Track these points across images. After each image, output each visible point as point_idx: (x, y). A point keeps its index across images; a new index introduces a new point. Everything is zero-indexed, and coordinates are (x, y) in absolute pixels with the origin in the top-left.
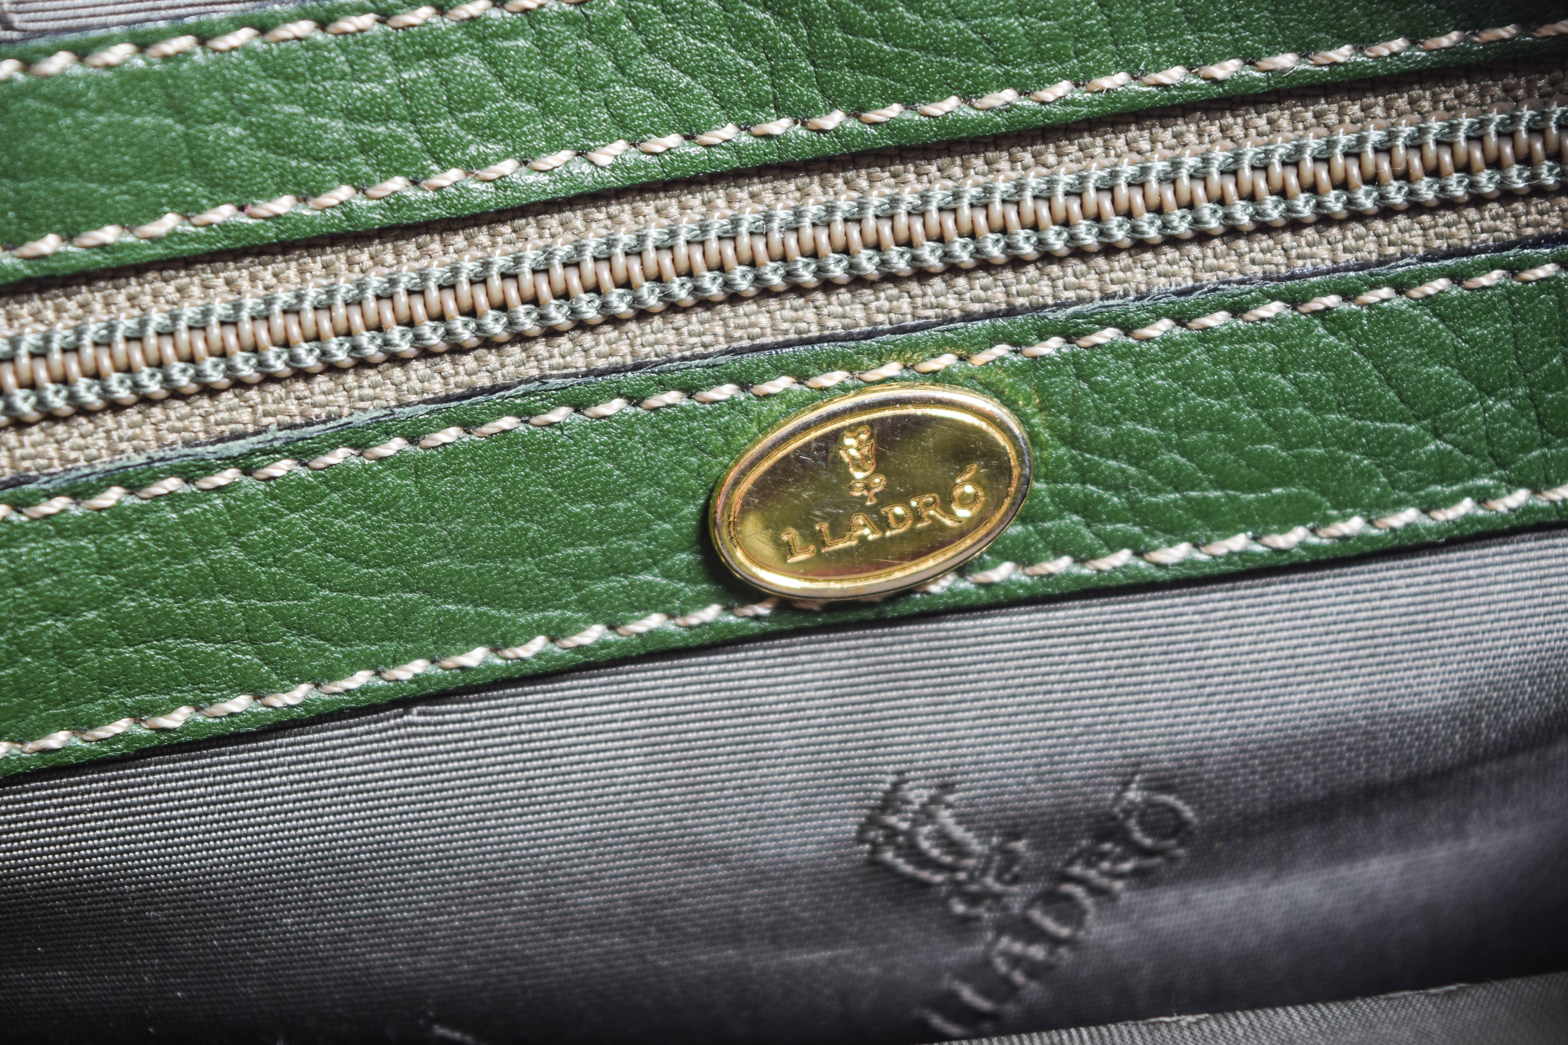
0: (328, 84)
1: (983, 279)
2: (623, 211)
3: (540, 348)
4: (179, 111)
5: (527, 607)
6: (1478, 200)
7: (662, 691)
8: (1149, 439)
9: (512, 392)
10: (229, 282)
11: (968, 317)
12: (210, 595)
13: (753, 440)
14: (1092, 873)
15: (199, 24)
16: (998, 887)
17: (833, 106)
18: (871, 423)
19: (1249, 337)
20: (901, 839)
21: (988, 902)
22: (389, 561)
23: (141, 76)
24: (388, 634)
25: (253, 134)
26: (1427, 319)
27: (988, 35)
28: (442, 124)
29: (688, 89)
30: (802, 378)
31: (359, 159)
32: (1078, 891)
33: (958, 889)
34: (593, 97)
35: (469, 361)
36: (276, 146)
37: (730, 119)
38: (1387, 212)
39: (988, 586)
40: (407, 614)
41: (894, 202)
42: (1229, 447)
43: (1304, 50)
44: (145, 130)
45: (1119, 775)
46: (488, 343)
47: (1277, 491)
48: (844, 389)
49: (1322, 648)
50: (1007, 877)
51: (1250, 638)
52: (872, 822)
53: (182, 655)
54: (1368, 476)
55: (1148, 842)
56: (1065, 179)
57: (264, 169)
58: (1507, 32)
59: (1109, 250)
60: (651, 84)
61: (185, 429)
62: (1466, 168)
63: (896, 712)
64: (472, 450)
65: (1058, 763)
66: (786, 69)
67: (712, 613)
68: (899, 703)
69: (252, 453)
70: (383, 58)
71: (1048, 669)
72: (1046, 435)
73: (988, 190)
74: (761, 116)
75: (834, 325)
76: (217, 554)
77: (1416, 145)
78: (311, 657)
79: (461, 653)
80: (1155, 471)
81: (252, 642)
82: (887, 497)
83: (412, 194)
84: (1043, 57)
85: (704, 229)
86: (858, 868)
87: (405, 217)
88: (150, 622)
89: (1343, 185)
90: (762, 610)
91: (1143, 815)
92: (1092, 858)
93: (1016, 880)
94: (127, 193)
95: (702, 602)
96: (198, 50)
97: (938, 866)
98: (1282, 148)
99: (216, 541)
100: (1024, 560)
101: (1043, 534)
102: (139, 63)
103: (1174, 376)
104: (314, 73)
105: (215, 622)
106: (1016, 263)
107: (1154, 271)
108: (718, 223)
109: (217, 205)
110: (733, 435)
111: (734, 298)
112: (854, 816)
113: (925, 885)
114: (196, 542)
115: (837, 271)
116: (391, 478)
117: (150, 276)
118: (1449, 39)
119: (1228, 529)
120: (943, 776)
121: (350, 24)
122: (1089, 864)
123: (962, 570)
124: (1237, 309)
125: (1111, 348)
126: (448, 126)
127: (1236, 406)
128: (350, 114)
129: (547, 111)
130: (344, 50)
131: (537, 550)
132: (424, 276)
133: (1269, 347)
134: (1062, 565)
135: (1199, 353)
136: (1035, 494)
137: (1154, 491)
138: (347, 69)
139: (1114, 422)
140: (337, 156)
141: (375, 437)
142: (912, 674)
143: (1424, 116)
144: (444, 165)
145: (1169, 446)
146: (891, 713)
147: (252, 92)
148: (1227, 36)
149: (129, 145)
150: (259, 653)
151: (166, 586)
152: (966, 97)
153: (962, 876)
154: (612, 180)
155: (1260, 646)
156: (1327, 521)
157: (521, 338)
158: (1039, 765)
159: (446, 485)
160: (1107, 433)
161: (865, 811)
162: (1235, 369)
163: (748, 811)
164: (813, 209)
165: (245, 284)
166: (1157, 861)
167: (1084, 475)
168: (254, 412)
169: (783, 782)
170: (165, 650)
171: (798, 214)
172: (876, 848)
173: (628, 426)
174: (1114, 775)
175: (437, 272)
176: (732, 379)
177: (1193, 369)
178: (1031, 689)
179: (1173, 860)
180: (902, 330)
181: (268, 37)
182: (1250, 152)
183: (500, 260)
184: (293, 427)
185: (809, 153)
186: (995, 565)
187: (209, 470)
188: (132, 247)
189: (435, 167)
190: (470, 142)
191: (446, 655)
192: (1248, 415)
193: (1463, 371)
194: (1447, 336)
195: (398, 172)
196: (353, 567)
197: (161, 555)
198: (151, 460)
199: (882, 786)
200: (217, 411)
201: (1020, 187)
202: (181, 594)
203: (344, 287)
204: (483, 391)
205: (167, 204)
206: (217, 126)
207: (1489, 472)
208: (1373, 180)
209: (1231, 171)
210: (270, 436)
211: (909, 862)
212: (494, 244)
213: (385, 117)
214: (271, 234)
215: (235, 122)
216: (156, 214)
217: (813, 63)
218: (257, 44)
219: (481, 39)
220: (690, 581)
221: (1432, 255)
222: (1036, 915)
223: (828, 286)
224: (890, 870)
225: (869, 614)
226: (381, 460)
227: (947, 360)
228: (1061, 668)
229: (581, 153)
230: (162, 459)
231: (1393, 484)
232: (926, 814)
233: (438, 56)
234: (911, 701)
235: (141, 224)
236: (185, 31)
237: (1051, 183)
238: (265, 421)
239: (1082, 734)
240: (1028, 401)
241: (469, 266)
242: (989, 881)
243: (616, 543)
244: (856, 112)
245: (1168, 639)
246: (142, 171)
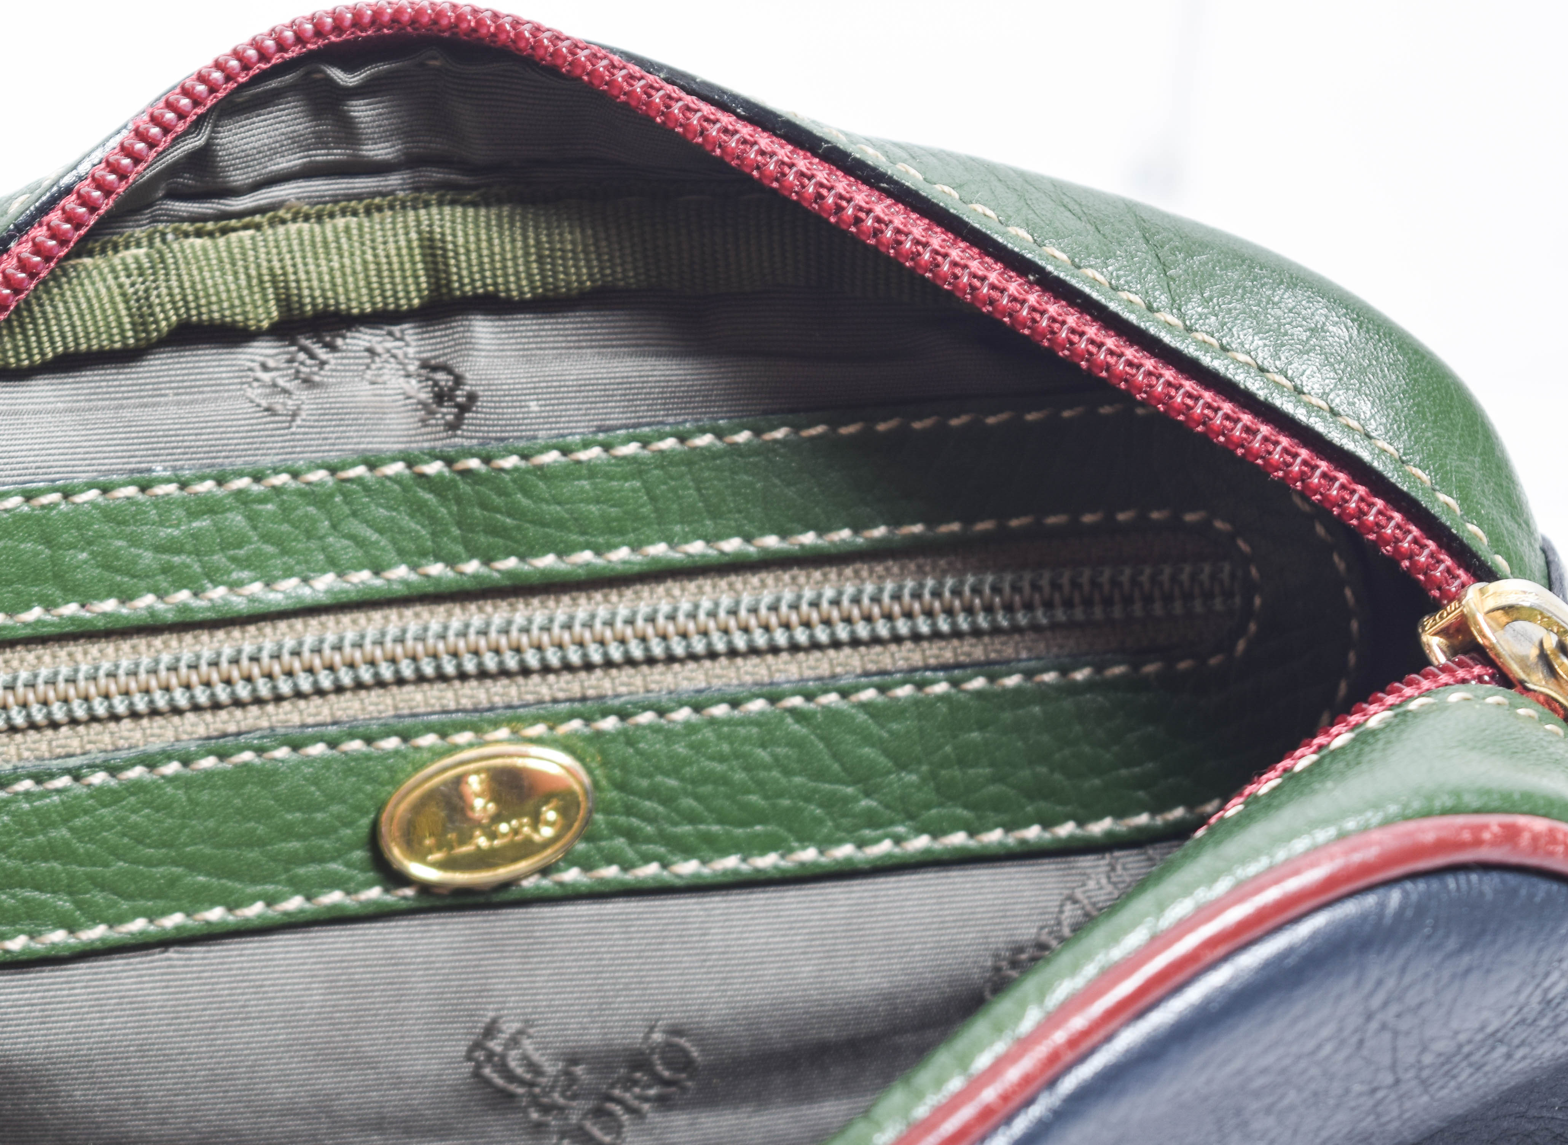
0: (145, 528)
1: (566, 677)
2: (329, 620)
3: (270, 708)
4: (48, 542)
5: (254, 881)
6: (897, 639)
7: (339, 946)
8: (672, 789)
9: (251, 735)
10: (70, 655)
11: (555, 701)
12: (46, 860)
13: (409, 776)
14: (628, 1095)
15: (66, 486)
16: (561, 1101)
17: (472, 557)
18: (487, 770)
19: (742, 723)
20: (496, 1059)
21: (555, 1112)
22: (164, 845)
23: (26, 518)
24: (159, 894)
25: (94, 558)
26: (862, 717)
27: (576, 515)
28: (215, 557)
29: (377, 543)
30: (443, 735)
31: (161, 578)
32: (617, 1109)
33: (535, 1102)
34: (313, 544)
35: (223, 714)
36: (107, 567)
37: (403, 562)
38: (836, 644)
39: (561, 884)
40: (173, 881)
41: (509, 623)
42: (728, 797)
43: (783, 534)
44: (26, 552)
45: (647, 1020)
46: (238, 703)
47: (758, 828)
48: (471, 745)
49: (787, 939)
50: (569, 1093)
51: (737, 929)
52: (477, 1045)
53: (25, 901)
54: (820, 822)
55: (666, 1074)
56: (623, 612)
57: (99, 581)
58: (918, 529)
59: (651, 661)
60: (352, 537)
61: (37, 750)
62: (889, 617)
63: (496, 968)
64: (223, 774)
65: (605, 1009)
66: (443, 531)
67: (375, 893)
68: (498, 961)
69: (81, 767)
70: (181, 513)
71: (600, 943)
72: (604, 783)
73: (572, 618)
74: (423, 562)
75: (466, 703)
76: (53, 834)
77: (856, 600)
78: (110, 907)
79: (207, 909)
80: (677, 811)
81: (70, 894)
82: (497, 818)
83: (195, 603)
84: (612, 531)
85: (383, 634)
86: (466, 1079)
87: (187, 616)
88: (7, 876)
89: (807, 624)
90: (409, 892)
91: (663, 1052)
92: (629, 1083)
93: (574, 1097)
94: (11, 592)
95: (369, 885)
96: (64, 502)
97: (522, 1082)
98: (767, 598)
99: (53, 825)
100: (587, 866)
101: (600, 850)
102: (26, 509)
103: (691, 746)
104: (136, 521)
105: (48, 879)
106: (588, 666)
107: (680, 677)
108: (393, 630)
109: (67, 602)
110: (396, 772)
111: (400, 681)
112: (465, 1040)
113: (511, 1096)
114: (40, 824)
115: (470, 666)
116: (169, 790)
117: (19, 648)
118: (879, 532)
119: (724, 852)
120: (526, 1014)
121: (160, 490)
122: (627, 1089)
123: (545, 871)
124: (735, 704)
125: (650, 727)
126: (219, 559)
127: (732, 769)
128: (159, 549)
129: (284, 552)
130: (156, 506)
131: (261, 843)
132: (198, 657)
133: (755, 730)
134: (611, 872)
135: (708, 734)
136: (594, 823)
137: (675, 824)
138: (157, 519)
139: (650, 776)
140: (147, 575)
141: (160, 761)
142: (507, 942)
143: (863, 581)
144: (216, 584)
145: (686, 793)
146: (493, 968)
147: (95, 531)
148: (733, 523)
149: (15, 561)
150: (75, 902)
151: (19, 853)
152: (560, 554)
153: (537, 1090)
154: (324, 599)
155: (745, 935)
156: (791, 850)
157: (258, 701)
158: (592, 1010)
159: (205, 796)
160: (645, 783)
161: (472, 1037)
162: (731, 743)
163: (393, 1032)
164: (456, 624)
165: (79, 656)
166: (673, 1089)
167: (629, 810)
168: (82, 740)
169: (417, 1013)
170: (13, 896)
171: (446, 628)
172: (479, 1066)
173: (327, 763)
174: (643, 1020)
175: (207, 654)
176: (397, 733)
177: (704, 743)
178: (588, 956)
179: (684, 1090)
180: (509, 707)
181: (108, 496)
182: (747, 600)
183: (248, 648)
184: (105, 751)
185: (455, 588)
186: (566, 869)
187: (52, 776)
188: (13, 628)
189: (209, 585)
190: (233, 570)
191: (197, 911)
192: (740, 776)
193: (886, 752)
194: (874, 728)
195: (185, 587)
196: (140, 847)
197: (17, 831)
198: (15, 768)
199: (484, 1019)
200: (57, 739)
201: (593, 617)
202: (27, 858)
203: (146, 661)
204: (232, 735)
205: (36, 601)
206: (71, 552)
207: (902, 822)
208: (827, 622)
209: (733, 612)
210: (93, 756)
211: (502, 1077)
212: (243, 638)
213: (179, 551)
214: (101, 624)
215: (83, 550)
216: (28, 607)
217: (460, 528)
218: (100, 499)
219: (245, 503)
220: (363, 870)
221: (866, 674)
222: (588, 1125)
223: (463, 676)
224: (487, 1082)
225: (481, 900)
226: (163, 777)
227: (539, 729)
228: (609, 943)
229: (305, 580)
230: (23, 767)
231: (838, 827)
232: (514, 1041)
233: (216, 513)
234: (506, 961)
235: (18, 613)
236: (56, 490)
237: (614, 615)
238: (88, 747)
239: (622, 990)
240: (593, 758)
241: (228, 651)
242: (556, 1095)
243: (315, 842)
244: (487, 561)
245: (682, 927)
246: (22, 579)
